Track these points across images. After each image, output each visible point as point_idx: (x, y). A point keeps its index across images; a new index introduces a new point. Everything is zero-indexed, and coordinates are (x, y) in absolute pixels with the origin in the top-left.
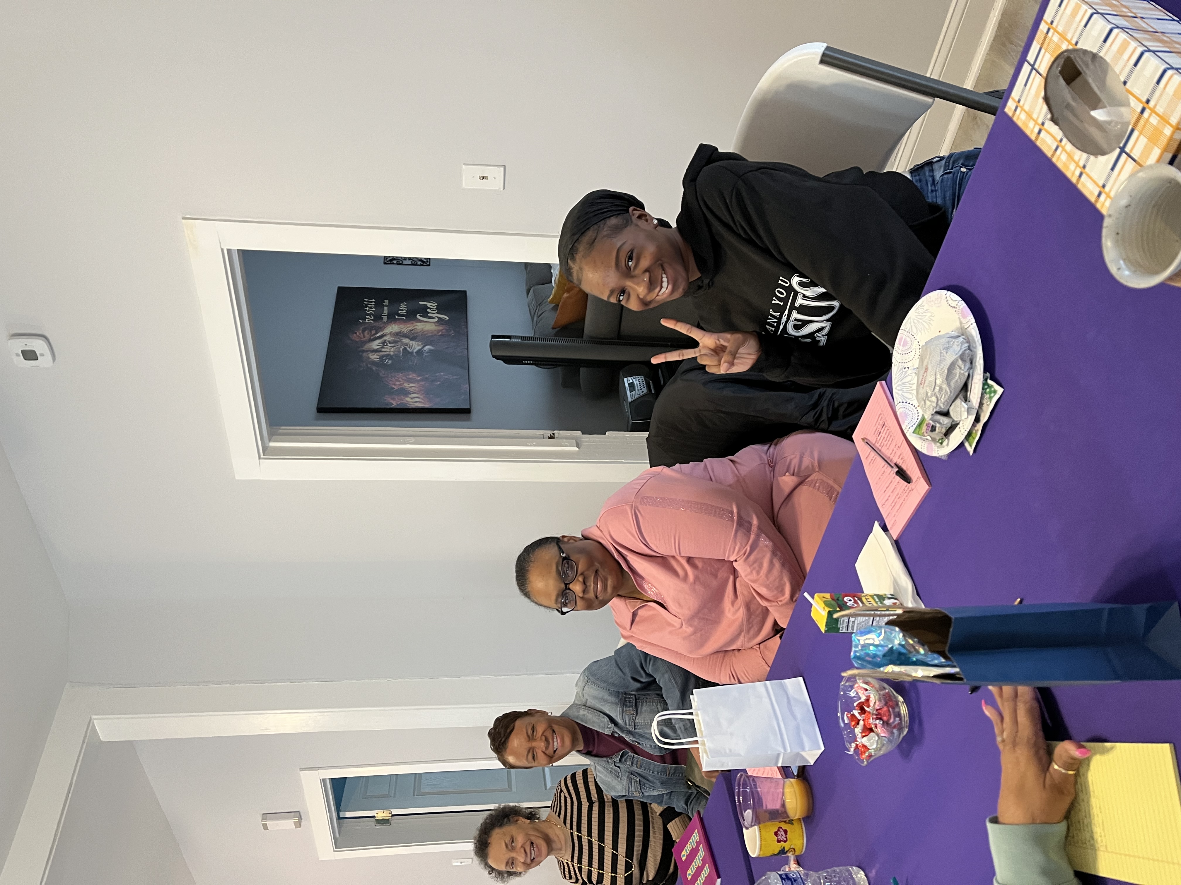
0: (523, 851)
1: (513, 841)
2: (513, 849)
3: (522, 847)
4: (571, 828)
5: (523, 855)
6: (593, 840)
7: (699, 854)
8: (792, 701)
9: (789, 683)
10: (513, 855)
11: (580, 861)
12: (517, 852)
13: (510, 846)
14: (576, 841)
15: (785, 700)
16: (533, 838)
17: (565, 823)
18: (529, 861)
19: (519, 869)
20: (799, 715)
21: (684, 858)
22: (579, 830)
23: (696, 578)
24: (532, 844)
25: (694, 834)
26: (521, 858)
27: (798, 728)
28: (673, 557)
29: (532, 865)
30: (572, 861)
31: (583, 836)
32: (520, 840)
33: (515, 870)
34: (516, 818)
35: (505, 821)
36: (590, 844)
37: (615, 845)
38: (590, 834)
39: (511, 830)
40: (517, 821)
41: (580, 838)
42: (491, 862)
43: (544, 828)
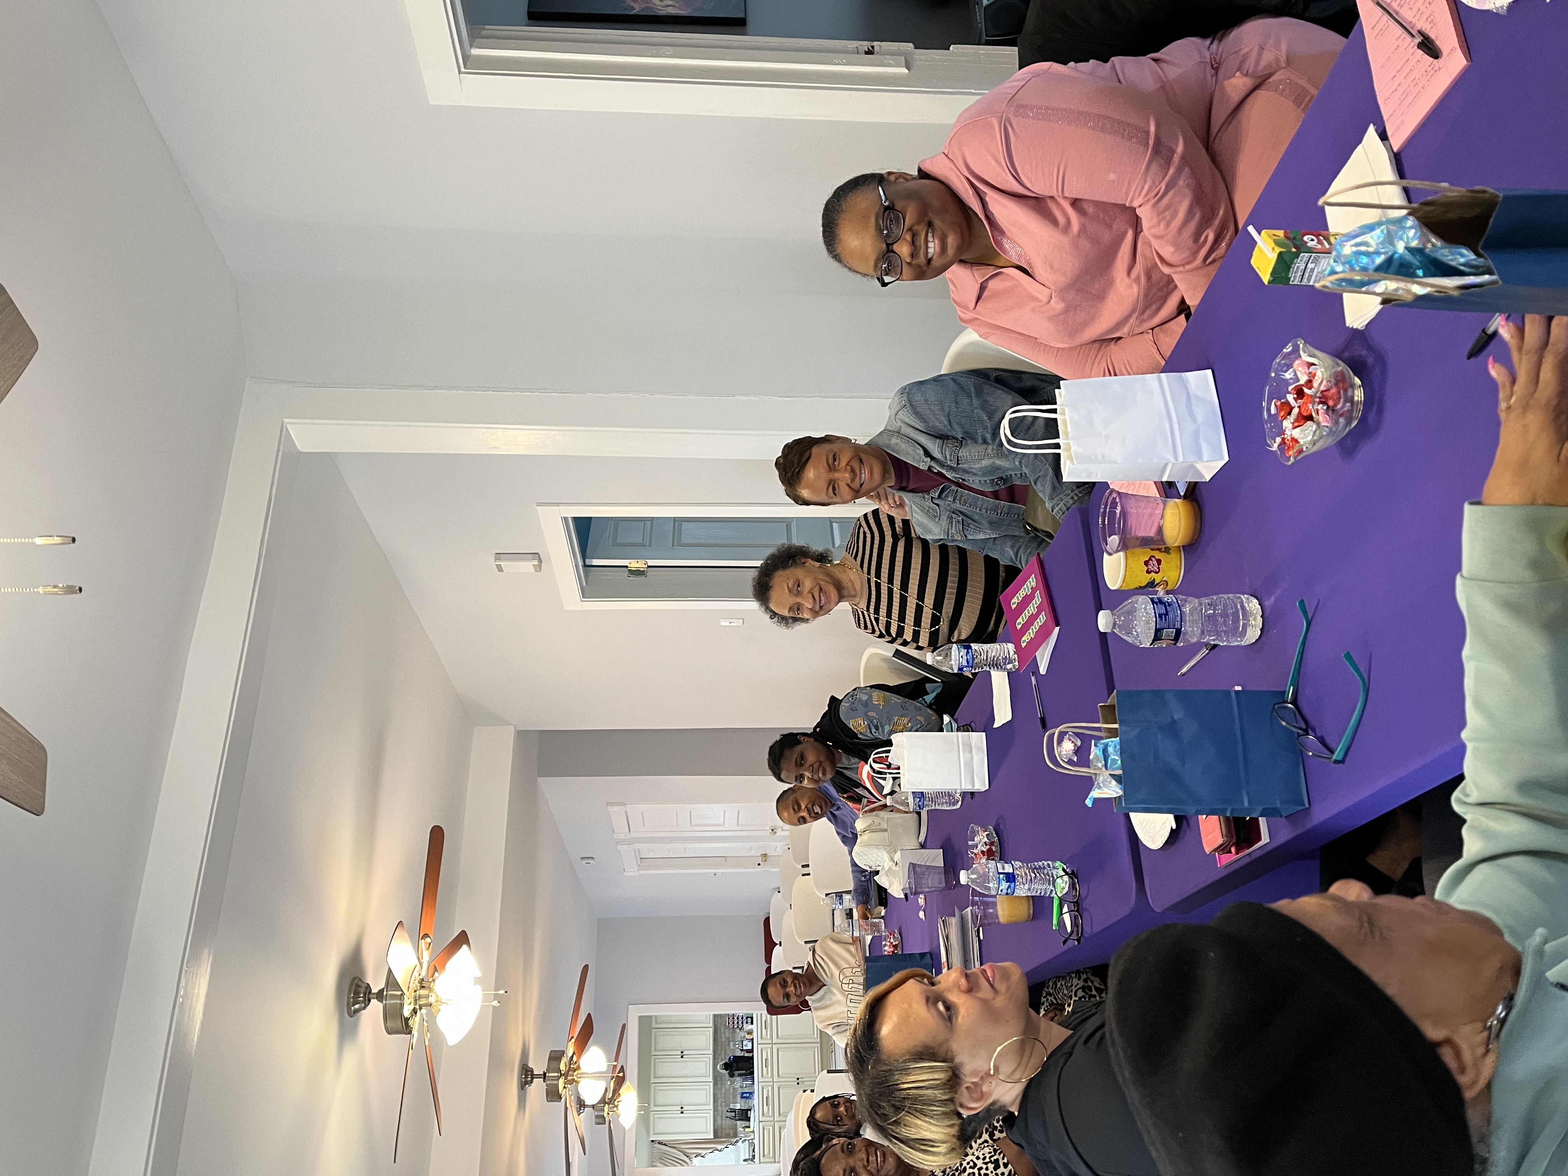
0: (810, 596)
1: (799, 586)
2: (799, 594)
3: (809, 592)
4: (869, 573)
5: (811, 601)
6: (895, 589)
7: (1034, 601)
8: (1193, 401)
9: (1192, 377)
10: (799, 600)
11: (877, 611)
12: (804, 598)
13: (796, 590)
14: (873, 588)
15: (1185, 397)
16: (822, 583)
17: (862, 566)
18: (817, 608)
19: (806, 616)
20: (1200, 418)
21: (1014, 607)
22: (878, 575)
23: (1083, 229)
24: (821, 589)
25: (1031, 579)
26: (808, 604)
27: (1196, 434)
28: (1052, 197)
29: (820, 613)
30: (868, 610)
31: (882, 583)
32: (808, 584)
33: (800, 616)
34: (803, 560)
35: (790, 562)
36: (890, 592)
37: (921, 596)
38: (891, 580)
39: (797, 572)
40: (804, 563)
41: (878, 585)
42: (772, 606)
43: (837, 573)
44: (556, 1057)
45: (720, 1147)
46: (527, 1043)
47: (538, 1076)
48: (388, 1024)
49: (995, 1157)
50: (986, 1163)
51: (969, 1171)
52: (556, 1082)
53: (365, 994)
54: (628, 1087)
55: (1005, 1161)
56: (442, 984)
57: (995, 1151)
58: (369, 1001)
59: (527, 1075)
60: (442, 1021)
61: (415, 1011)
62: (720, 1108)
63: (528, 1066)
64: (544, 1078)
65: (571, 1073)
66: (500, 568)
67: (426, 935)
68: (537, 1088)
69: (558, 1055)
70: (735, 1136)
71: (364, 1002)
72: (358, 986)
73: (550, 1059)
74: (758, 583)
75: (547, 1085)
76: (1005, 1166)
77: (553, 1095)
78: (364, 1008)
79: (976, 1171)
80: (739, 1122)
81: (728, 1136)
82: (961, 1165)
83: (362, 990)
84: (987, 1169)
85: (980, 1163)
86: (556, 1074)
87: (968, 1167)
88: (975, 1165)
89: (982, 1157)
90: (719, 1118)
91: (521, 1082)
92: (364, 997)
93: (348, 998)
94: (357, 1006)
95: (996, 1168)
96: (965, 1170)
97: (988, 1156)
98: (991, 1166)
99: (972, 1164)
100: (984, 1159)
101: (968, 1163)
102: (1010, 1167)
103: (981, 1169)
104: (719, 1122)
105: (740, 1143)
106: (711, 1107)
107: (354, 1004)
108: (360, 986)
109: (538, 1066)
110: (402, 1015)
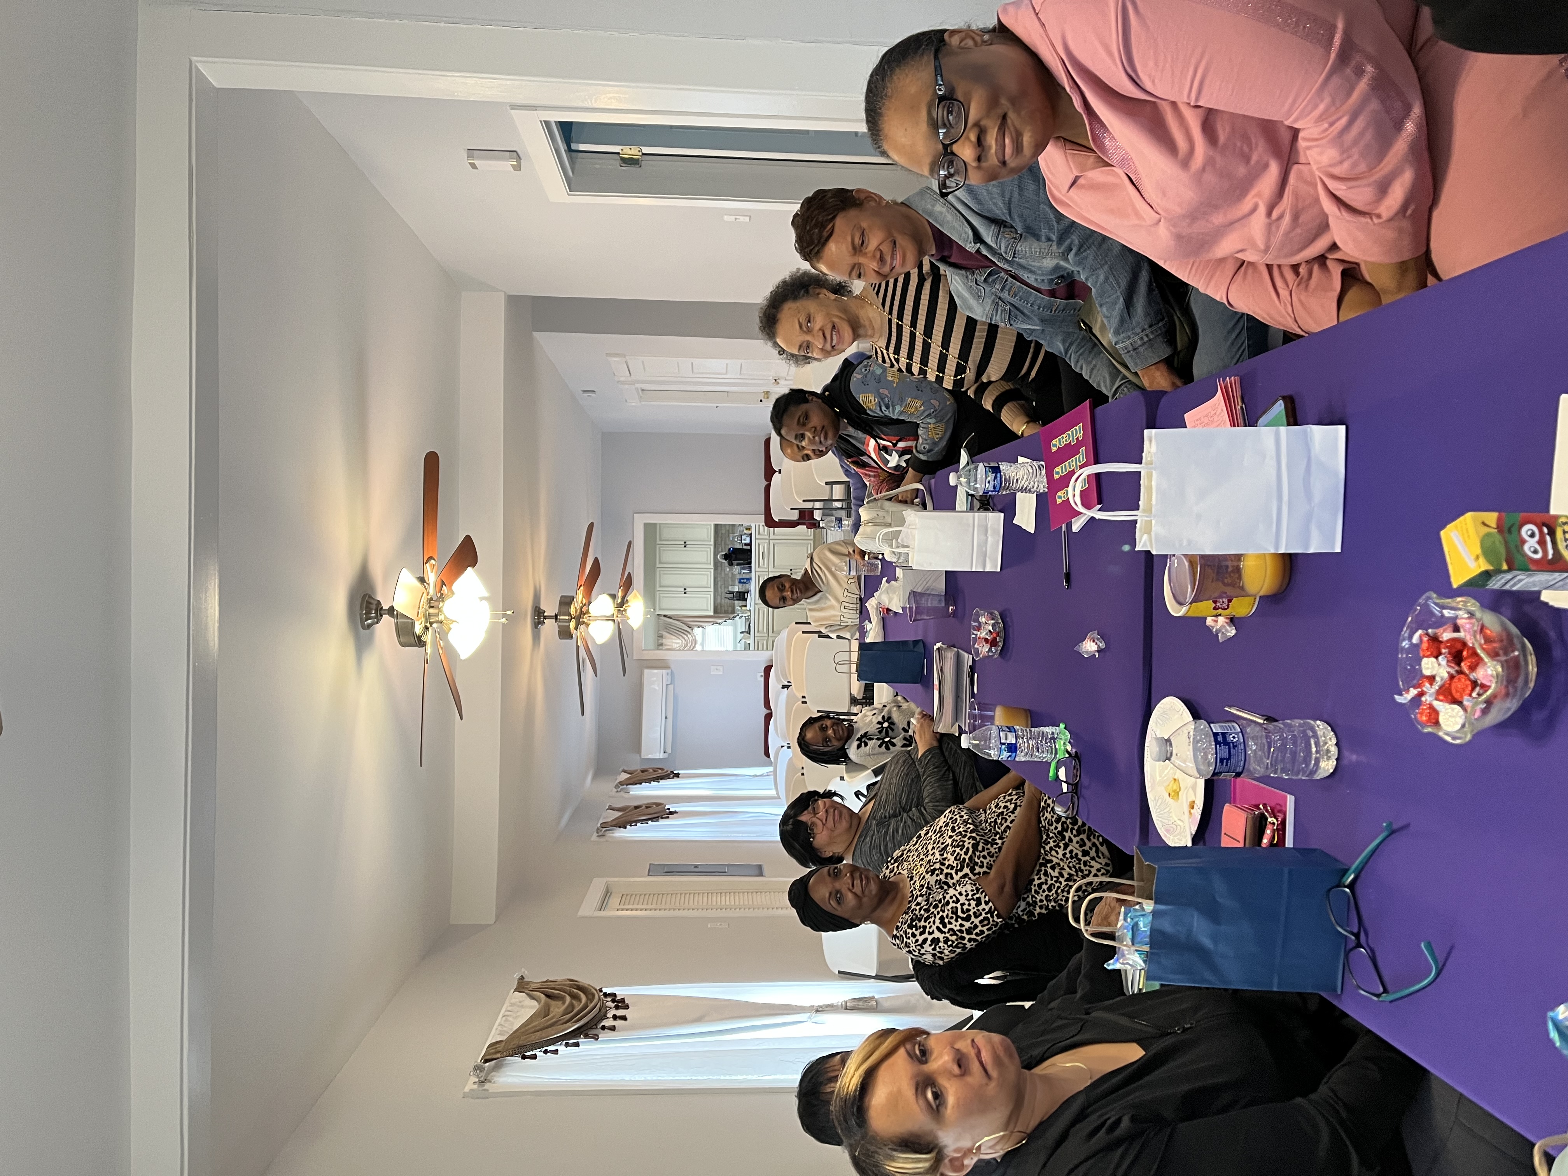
0: (821, 334)
1: (809, 321)
2: (809, 331)
3: (820, 329)
4: (890, 313)
5: (821, 340)
6: (917, 333)
7: (1078, 456)
8: (1314, 467)
10: (808, 338)
11: (897, 351)
12: (813, 336)
13: (806, 327)
14: (894, 330)
15: (1305, 463)
16: (836, 320)
17: (883, 304)
18: (828, 347)
19: (815, 355)
20: (1317, 496)
21: (1054, 449)
22: (900, 317)
24: (834, 327)
25: (1077, 428)
26: (818, 343)
29: (832, 353)
30: (887, 349)
31: (904, 326)
32: (819, 321)
33: (810, 355)
34: (818, 291)
35: (802, 292)
36: (913, 336)
37: (946, 344)
38: (914, 324)
39: (809, 305)
40: (818, 294)
41: (900, 328)
42: (779, 341)
43: (853, 306)
44: (566, 602)
45: (719, 621)
46: (538, 586)
47: (550, 617)
48: (401, 639)
49: (978, 896)
50: (969, 900)
51: (952, 905)
52: (567, 624)
53: (376, 610)
54: (635, 595)
55: (987, 899)
56: (449, 609)
57: (978, 890)
58: (381, 616)
59: (539, 616)
60: (452, 638)
61: (427, 628)
62: (720, 589)
63: (540, 608)
64: (556, 619)
65: (580, 618)
66: (473, 166)
67: (431, 558)
68: (550, 627)
69: (568, 600)
70: (733, 612)
71: (376, 617)
72: (369, 603)
73: (561, 604)
74: (765, 314)
75: (559, 627)
76: (987, 903)
77: (565, 634)
78: (377, 623)
79: (958, 905)
80: (736, 602)
81: (726, 612)
82: (944, 898)
83: (374, 607)
84: (969, 905)
85: (962, 899)
86: (567, 618)
87: (951, 901)
88: (958, 901)
89: (964, 894)
90: (719, 598)
91: (535, 623)
92: (376, 613)
93: (361, 614)
94: (369, 621)
95: (977, 905)
96: (948, 903)
97: (970, 894)
98: (973, 903)
99: (954, 898)
100: (967, 895)
101: (951, 897)
102: (991, 904)
103: (963, 904)
104: (719, 601)
105: (737, 618)
106: (712, 589)
107: (366, 620)
108: (371, 603)
109: (550, 607)
110: (414, 633)
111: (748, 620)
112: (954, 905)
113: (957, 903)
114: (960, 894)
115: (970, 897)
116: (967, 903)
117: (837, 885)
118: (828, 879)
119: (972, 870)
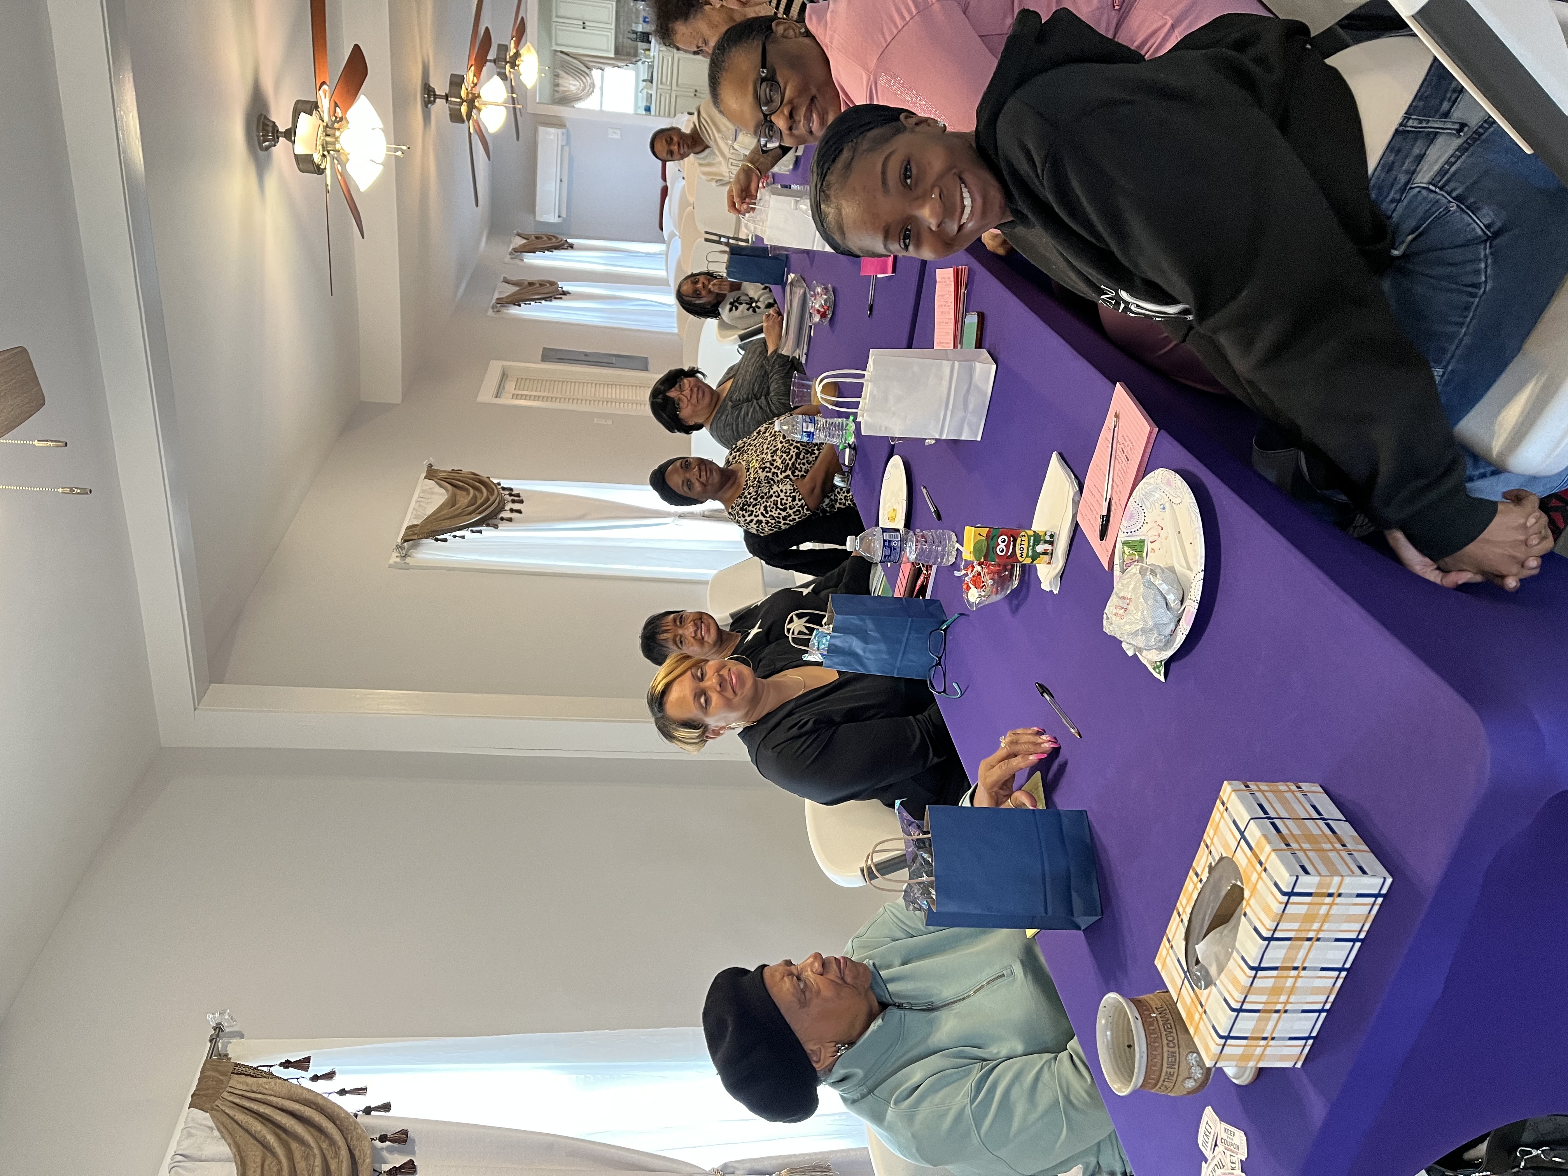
8: (972, 387)
15: (965, 387)
20: (971, 407)
44: (457, 82)
45: (620, 64)
46: (426, 57)
47: (441, 97)
48: (301, 166)
49: (794, 494)
50: (787, 496)
51: (774, 498)
52: (458, 107)
53: (273, 134)
54: (529, 49)
55: (800, 497)
56: (346, 139)
57: (794, 490)
58: (278, 138)
59: (430, 96)
60: (351, 169)
61: (324, 156)
62: (622, 26)
63: (429, 86)
64: (447, 99)
65: (472, 102)
67: (324, 83)
68: (440, 108)
69: (459, 81)
70: (636, 55)
71: (273, 140)
72: (265, 125)
73: (451, 83)
75: (450, 109)
76: (800, 500)
77: (456, 117)
78: (275, 146)
79: (779, 499)
80: (640, 44)
81: (628, 54)
82: (769, 492)
83: (270, 129)
84: (787, 500)
85: (782, 495)
86: (458, 100)
87: (774, 495)
88: (779, 496)
89: (784, 491)
90: (621, 37)
91: (425, 101)
92: (273, 136)
93: (258, 136)
94: (267, 143)
95: (793, 501)
96: (771, 496)
97: (789, 492)
98: (790, 499)
99: (777, 493)
100: (786, 493)
101: (774, 493)
102: (803, 501)
103: (782, 499)
104: (621, 40)
105: (640, 63)
106: (613, 27)
107: (264, 142)
108: (268, 125)
109: (441, 86)
110: (313, 162)
111: (651, 67)
112: (776, 499)
113: (778, 497)
114: (782, 491)
115: (788, 494)
116: (785, 498)
117: (688, 476)
118: (681, 471)
119: (793, 473)
